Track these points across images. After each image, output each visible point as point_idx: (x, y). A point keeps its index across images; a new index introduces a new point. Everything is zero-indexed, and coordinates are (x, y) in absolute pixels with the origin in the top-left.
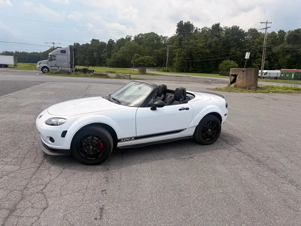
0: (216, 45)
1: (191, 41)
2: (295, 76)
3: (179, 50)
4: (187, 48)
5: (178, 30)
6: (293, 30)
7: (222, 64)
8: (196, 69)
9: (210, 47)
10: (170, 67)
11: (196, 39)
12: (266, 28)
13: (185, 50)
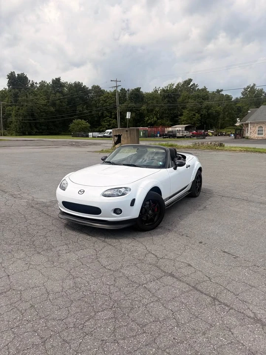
0: (61, 102)
1: (31, 97)
2: (143, 134)
3: (15, 108)
4: (27, 106)
5: (10, 83)
6: (133, 89)
7: (73, 124)
8: (41, 131)
9: (54, 105)
10: (6, 129)
11: (36, 95)
12: (116, 87)
13: (25, 108)
